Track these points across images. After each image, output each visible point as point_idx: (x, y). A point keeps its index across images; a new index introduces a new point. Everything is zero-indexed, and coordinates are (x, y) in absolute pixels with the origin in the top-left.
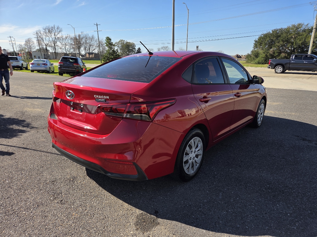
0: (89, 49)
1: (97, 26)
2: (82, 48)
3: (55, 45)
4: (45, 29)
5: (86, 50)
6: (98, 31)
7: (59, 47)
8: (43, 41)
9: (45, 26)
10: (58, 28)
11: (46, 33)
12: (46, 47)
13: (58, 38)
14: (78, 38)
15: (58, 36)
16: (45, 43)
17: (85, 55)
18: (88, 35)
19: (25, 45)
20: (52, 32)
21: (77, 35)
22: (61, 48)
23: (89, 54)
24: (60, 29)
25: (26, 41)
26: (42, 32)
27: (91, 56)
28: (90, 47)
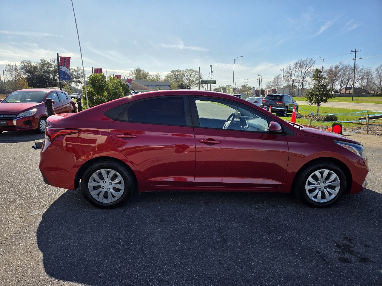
0: (347, 83)
1: (356, 53)
2: (337, 82)
3: (303, 81)
4: (296, 65)
5: (343, 85)
6: (355, 59)
7: (308, 83)
8: (291, 77)
9: (296, 61)
10: (311, 61)
11: (296, 68)
12: (293, 84)
13: (309, 72)
14: (334, 69)
15: (309, 70)
16: (293, 79)
17: (340, 90)
18: (349, 64)
19: (273, 82)
20: (303, 66)
21: (334, 66)
22: (309, 84)
23: (347, 88)
24: (313, 62)
25: (274, 79)
26: (292, 68)
27: (347, 92)
28: (349, 81)
